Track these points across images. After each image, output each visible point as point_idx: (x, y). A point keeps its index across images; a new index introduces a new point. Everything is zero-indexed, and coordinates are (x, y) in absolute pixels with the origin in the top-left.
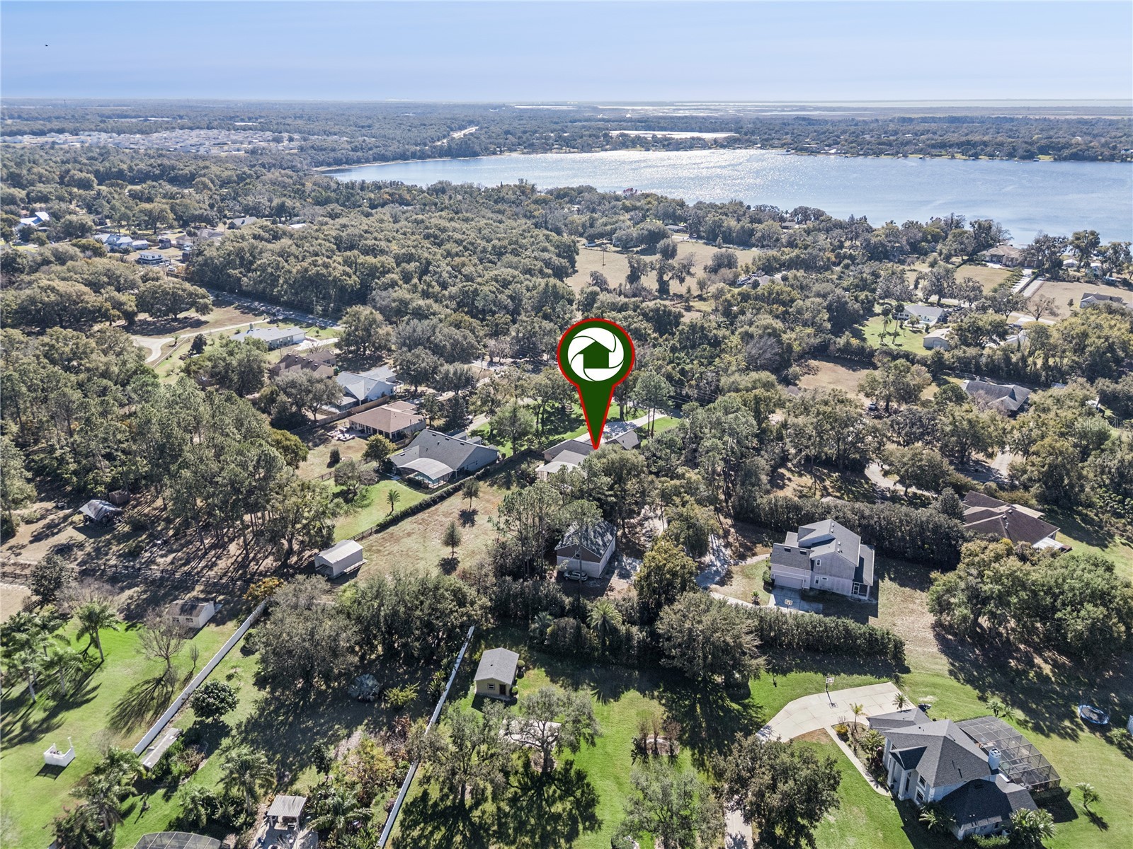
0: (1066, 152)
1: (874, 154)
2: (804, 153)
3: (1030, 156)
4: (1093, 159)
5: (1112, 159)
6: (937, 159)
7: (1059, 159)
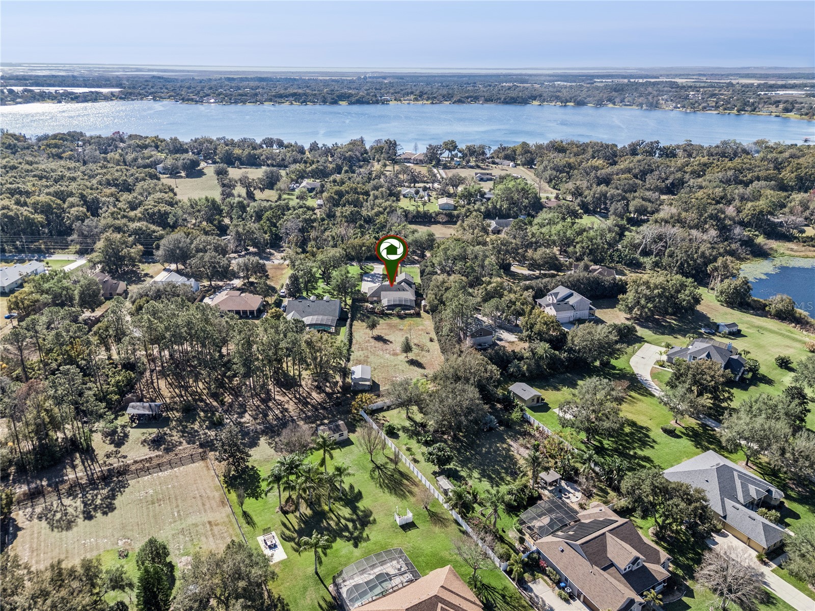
0: (354, 99)
1: (242, 102)
2: (190, 102)
3: (335, 102)
4: (368, 103)
5: (377, 102)
6: (282, 105)
7: (351, 103)
